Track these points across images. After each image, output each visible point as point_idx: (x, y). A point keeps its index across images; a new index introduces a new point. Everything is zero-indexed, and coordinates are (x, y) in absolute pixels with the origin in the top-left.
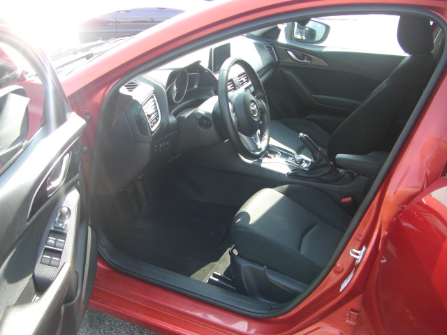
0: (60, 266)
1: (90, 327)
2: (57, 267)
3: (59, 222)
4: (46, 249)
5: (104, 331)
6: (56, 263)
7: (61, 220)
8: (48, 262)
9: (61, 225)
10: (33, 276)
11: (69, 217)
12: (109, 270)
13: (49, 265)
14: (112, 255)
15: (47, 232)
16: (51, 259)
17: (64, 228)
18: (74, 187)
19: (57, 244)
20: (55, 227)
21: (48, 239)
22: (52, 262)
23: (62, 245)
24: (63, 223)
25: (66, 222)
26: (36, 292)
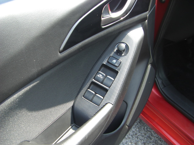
0: (101, 105)
1: (139, 122)
2: (99, 105)
3: (114, 58)
4: (93, 83)
5: (147, 128)
6: (98, 101)
7: (116, 56)
8: (91, 97)
9: (114, 61)
10: (73, 107)
11: (125, 55)
12: (160, 97)
13: (91, 101)
14: (165, 86)
15: (98, 65)
16: (95, 95)
17: (116, 65)
18: (140, 25)
19: (105, 81)
20: (108, 62)
21: (98, 73)
22: (95, 99)
23: (109, 83)
24: (117, 59)
25: (121, 59)
26: (72, 123)
